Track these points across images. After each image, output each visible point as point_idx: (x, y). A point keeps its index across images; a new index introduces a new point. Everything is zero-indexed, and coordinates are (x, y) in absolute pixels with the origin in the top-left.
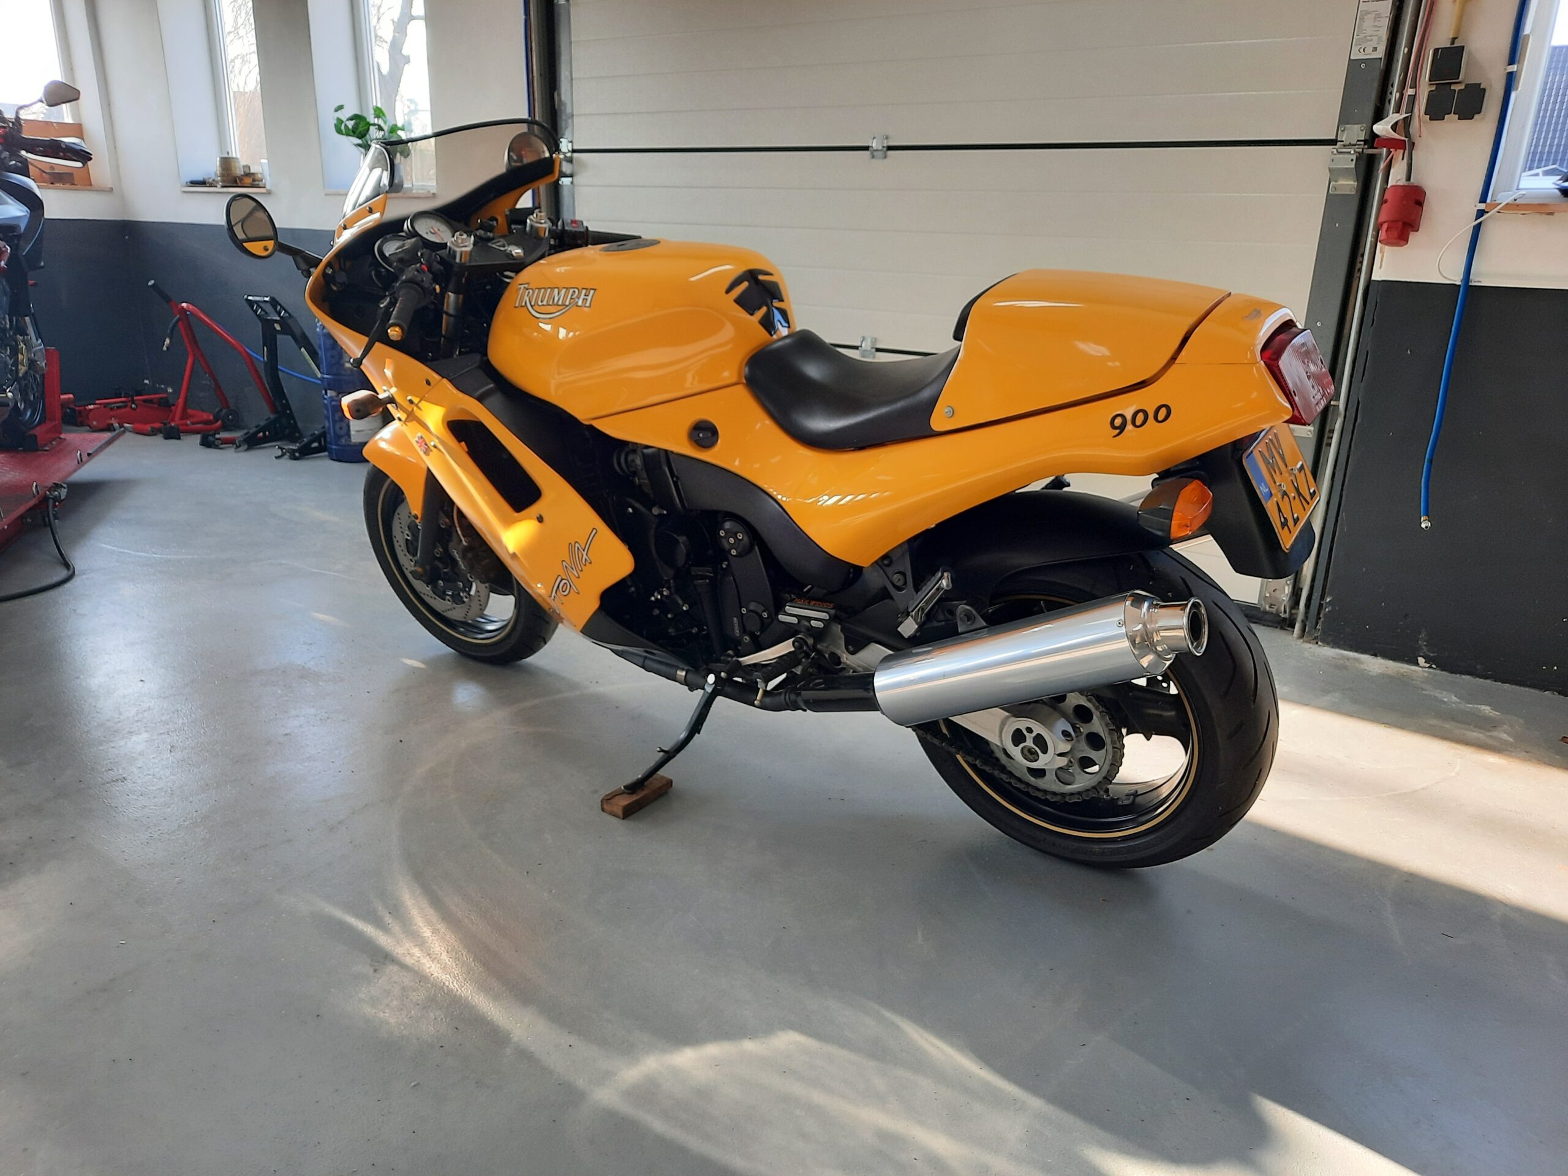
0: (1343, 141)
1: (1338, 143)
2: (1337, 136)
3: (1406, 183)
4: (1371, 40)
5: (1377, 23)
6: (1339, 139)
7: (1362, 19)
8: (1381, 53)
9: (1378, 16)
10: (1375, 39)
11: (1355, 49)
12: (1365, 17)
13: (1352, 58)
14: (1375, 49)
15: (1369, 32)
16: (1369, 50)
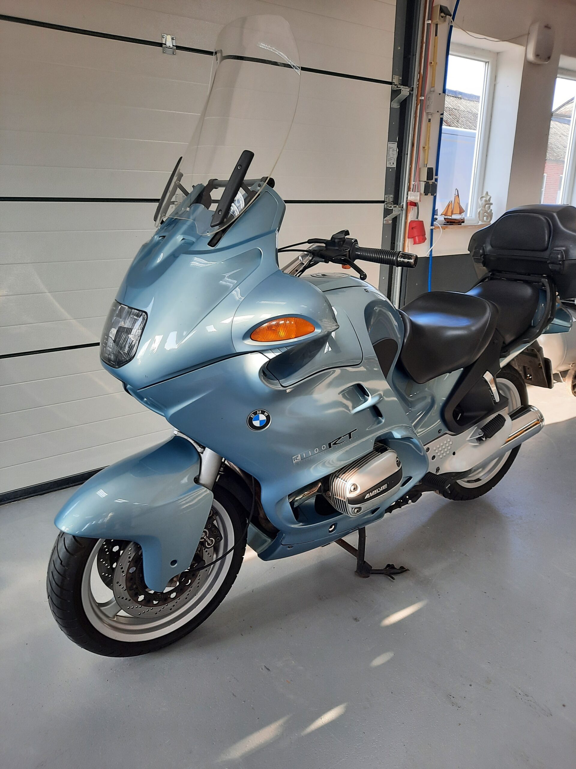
0: (387, 201)
1: (385, 202)
2: (385, 199)
3: (416, 220)
4: (392, 160)
5: (393, 153)
6: (385, 201)
7: (389, 150)
8: (395, 166)
9: (393, 150)
10: (393, 160)
11: (388, 162)
12: (390, 150)
13: (387, 166)
14: (393, 163)
15: (391, 156)
16: (392, 164)
